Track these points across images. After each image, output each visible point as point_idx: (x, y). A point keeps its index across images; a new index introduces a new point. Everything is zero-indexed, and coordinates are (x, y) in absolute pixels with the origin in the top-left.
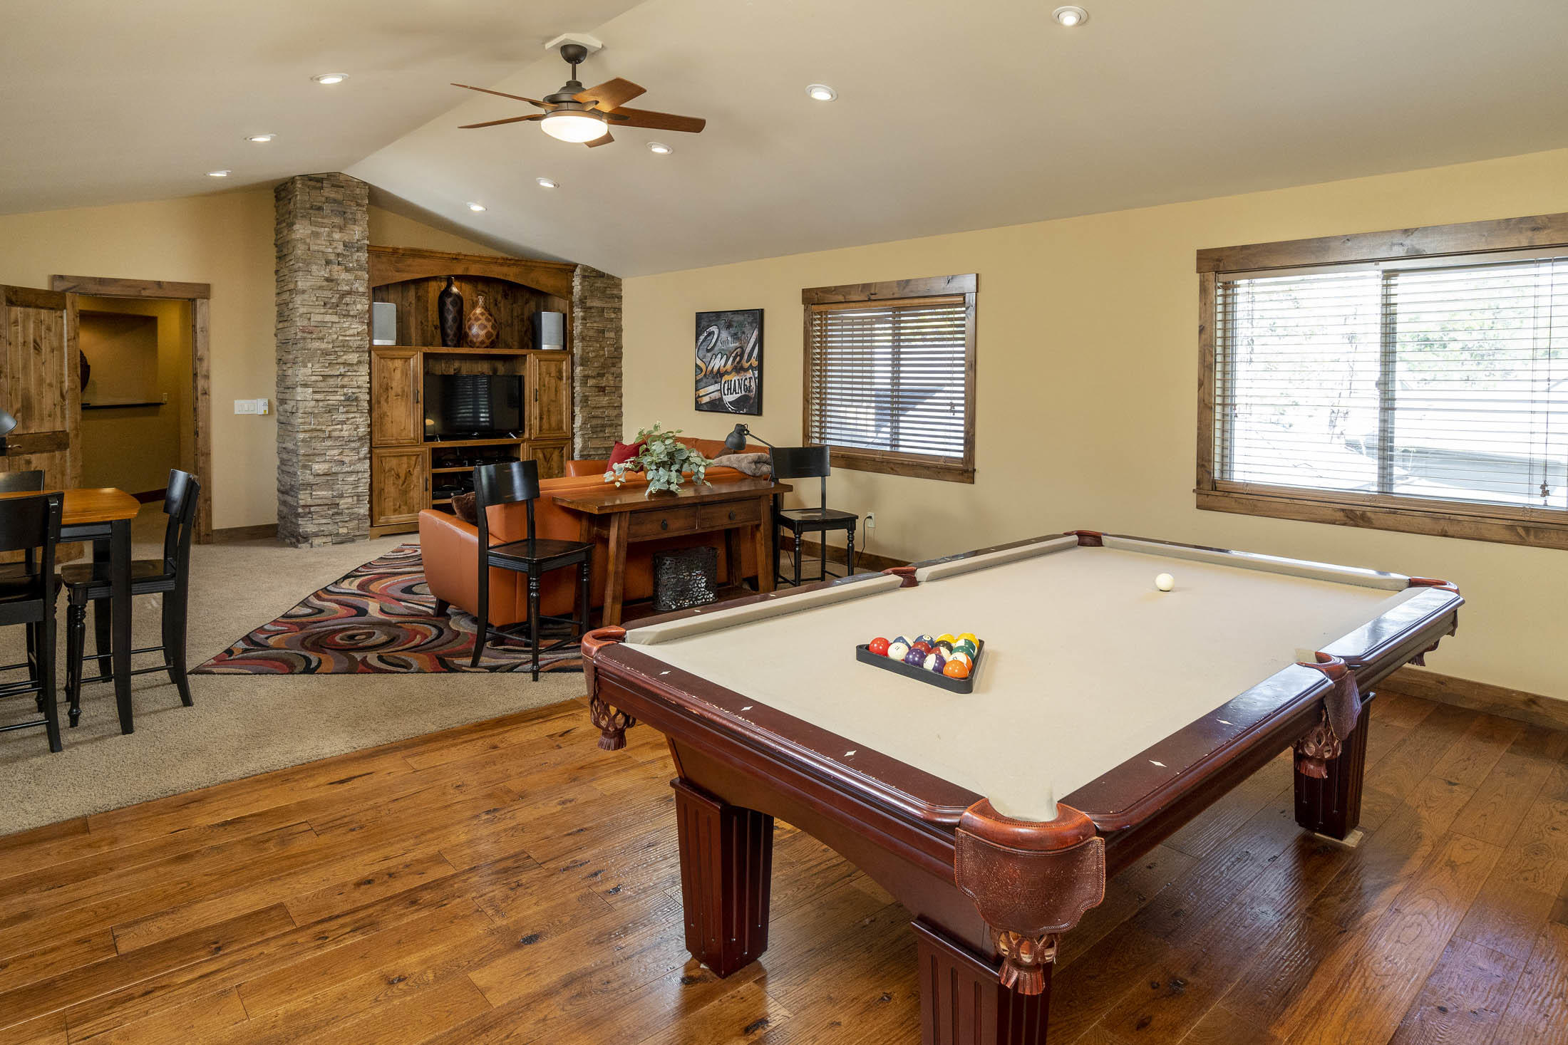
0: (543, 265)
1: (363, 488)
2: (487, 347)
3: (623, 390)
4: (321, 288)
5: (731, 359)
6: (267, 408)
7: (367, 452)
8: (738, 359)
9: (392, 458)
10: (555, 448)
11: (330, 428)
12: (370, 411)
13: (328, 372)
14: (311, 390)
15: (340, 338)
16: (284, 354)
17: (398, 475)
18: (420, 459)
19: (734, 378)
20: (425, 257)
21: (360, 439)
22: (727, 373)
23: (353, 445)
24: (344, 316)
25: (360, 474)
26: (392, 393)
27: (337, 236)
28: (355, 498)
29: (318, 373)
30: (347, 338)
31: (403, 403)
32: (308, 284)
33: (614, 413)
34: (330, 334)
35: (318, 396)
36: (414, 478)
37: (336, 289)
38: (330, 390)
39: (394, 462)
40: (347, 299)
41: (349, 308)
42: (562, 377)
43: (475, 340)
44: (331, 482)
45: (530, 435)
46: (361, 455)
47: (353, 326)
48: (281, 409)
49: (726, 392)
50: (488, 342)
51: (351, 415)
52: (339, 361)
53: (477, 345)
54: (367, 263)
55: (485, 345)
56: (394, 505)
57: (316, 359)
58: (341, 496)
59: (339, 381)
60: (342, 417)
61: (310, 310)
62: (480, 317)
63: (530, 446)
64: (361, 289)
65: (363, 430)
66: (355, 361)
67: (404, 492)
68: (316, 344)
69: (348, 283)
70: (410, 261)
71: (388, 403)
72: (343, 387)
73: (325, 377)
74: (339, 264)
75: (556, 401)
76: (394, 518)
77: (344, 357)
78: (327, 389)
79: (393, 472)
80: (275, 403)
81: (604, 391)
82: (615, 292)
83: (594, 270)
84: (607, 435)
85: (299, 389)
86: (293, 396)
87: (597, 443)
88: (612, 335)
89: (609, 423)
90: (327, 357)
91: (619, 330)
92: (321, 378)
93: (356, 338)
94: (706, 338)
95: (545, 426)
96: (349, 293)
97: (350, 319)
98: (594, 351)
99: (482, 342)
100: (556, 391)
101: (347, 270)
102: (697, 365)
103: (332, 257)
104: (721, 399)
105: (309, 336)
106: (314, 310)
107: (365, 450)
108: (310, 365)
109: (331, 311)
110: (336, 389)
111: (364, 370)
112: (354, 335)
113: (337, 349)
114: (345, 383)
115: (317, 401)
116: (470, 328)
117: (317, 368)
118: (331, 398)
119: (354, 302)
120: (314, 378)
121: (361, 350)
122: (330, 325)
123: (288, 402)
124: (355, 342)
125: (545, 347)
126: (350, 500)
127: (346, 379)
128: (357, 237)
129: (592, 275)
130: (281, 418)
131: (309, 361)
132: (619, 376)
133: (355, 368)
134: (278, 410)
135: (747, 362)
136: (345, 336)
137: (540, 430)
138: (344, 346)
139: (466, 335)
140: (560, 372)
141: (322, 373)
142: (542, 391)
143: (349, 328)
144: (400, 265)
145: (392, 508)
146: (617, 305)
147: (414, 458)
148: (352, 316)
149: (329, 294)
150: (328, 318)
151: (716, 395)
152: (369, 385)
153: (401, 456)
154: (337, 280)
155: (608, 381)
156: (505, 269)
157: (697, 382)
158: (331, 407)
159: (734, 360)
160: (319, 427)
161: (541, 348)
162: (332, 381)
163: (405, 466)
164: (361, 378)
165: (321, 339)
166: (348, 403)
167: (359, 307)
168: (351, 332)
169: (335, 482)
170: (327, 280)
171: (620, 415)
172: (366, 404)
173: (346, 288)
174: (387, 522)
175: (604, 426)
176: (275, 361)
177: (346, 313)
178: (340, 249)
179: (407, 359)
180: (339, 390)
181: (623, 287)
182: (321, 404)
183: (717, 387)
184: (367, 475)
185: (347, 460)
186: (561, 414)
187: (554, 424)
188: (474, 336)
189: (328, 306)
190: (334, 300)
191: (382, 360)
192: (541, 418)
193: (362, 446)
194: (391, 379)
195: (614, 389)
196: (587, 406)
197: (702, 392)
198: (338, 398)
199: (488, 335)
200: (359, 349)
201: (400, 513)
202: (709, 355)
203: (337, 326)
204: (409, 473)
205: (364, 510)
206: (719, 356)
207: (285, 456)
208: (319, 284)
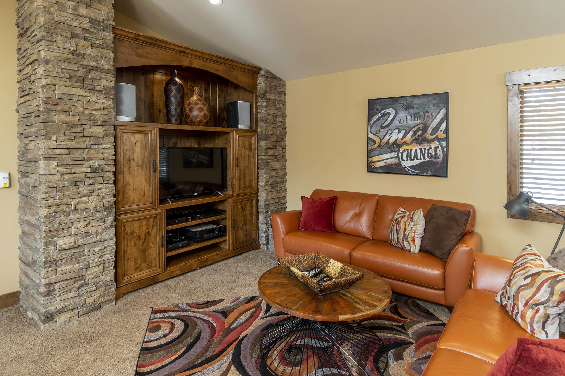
0: (240, 66)
1: (109, 256)
2: (203, 126)
3: (287, 157)
4: (66, 60)
5: (411, 133)
6: (7, 181)
7: (112, 220)
8: (420, 133)
9: (134, 222)
10: (248, 201)
11: (76, 201)
12: (115, 183)
13: (74, 144)
14: (55, 163)
15: (87, 112)
16: (26, 128)
17: (139, 237)
18: (157, 220)
19: (416, 147)
20: (160, 47)
21: (107, 209)
22: (405, 143)
23: (100, 215)
24: (91, 90)
25: (106, 242)
26: (133, 164)
27: (83, 11)
28: (101, 266)
29: (64, 147)
30: (94, 112)
31: (143, 173)
32: (53, 54)
33: (282, 173)
34: (76, 107)
35: (63, 170)
36: (152, 237)
37: (82, 63)
38: (77, 163)
39: (136, 225)
40: (93, 74)
41: (95, 83)
42: (252, 148)
43: (194, 120)
44: (77, 255)
45: (233, 192)
46: (108, 224)
47: (100, 101)
48: (22, 181)
49: (405, 158)
50: (204, 121)
51: (99, 186)
52: (86, 133)
53: (196, 124)
54: (113, 43)
55: (202, 124)
56: (136, 264)
57: (61, 132)
58: (88, 267)
59: (85, 154)
60: (88, 189)
61: (54, 81)
62: (198, 102)
63: (233, 201)
64: (106, 67)
65: (109, 200)
66: (101, 134)
67: (144, 252)
68: (62, 117)
69: (94, 59)
70: (148, 49)
71: (130, 173)
72: (89, 159)
73: (70, 150)
74: (85, 39)
75: (248, 166)
76: (137, 276)
77: (91, 130)
78: (73, 162)
79: (135, 235)
80: (16, 176)
81: (276, 158)
82: (282, 90)
83: (271, 73)
84: (279, 189)
85: (42, 163)
86: (36, 170)
87: (273, 195)
88: (281, 119)
89: (280, 180)
90: (74, 130)
91: (284, 116)
92: (66, 151)
93: (103, 113)
94: (380, 118)
95: (242, 185)
96: (96, 69)
97: (96, 94)
98: (271, 130)
99: (200, 122)
100: (248, 159)
101: (93, 46)
102: (368, 138)
103: (79, 31)
104: (399, 164)
105: (54, 108)
106: (58, 83)
107: (110, 220)
108: (54, 138)
109: (77, 84)
110: (83, 162)
111: (110, 142)
112: (100, 110)
113: (83, 122)
114: (91, 156)
115: (62, 174)
116: (191, 110)
117: (63, 141)
118: (78, 170)
119: (101, 78)
120: (58, 151)
121: (107, 124)
122: (76, 98)
123: (31, 175)
124: (101, 116)
125: (239, 127)
126: (96, 269)
127: (92, 152)
128: (103, 16)
129: (271, 77)
130: (23, 190)
131: (53, 134)
132: (284, 147)
133: (101, 140)
134: (19, 182)
135: (431, 134)
136: (92, 110)
137: (240, 188)
138: (90, 120)
139: (187, 116)
140: (250, 145)
141: (69, 146)
142: (240, 159)
143: (95, 103)
144: (140, 51)
145: (134, 266)
146: (282, 99)
147: (152, 220)
148: (99, 91)
149: (75, 67)
150: (74, 91)
151: (394, 161)
152: (114, 157)
153: (142, 219)
154: (83, 54)
155: (278, 151)
156: (216, 66)
157: (369, 151)
158: (77, 180)
159: (415, 133)
160: (65, 201)
161: (237, 127)
162: (78, 154)
163: (145, 228)
164: (106, 151)
165: (67, 112)
166: (95, 175)
167: (105, 83)
168: (97, 106)
169: (82, 254)
170: (73, 53)
171: (285, 174)
172: (112, 176)
173: (93, 64)
174: (129, 281)
175: (277, 183)
176: (17, 135)
177: (93, 87)
178: (86, 25)
179: (146, 133)
180: (85, 162)
181: (286, 87)
182: (66, 177)
183: (394, 154)
184: (113, 242)
185: (93, 230)
186: (251, 176)
187: (247, 183)
188: (193, 117)
189: (75, 79)
190: (80, 74)
191: (125, 134)
192: (240, 179)
193: (108, 215)
194: (133, 151)
195: (282, 157)
196: (268, 169)
197: (375, 159)
198: (84, 170)
199: (205, 116)
200: (104, 124)
201: (141, 270)
202: (384, 130)
203: (84, 99)
204: (148, 234)
205: (109, 276)
206: (397, 131)
207: (27, 229)
208: (64, 56)
